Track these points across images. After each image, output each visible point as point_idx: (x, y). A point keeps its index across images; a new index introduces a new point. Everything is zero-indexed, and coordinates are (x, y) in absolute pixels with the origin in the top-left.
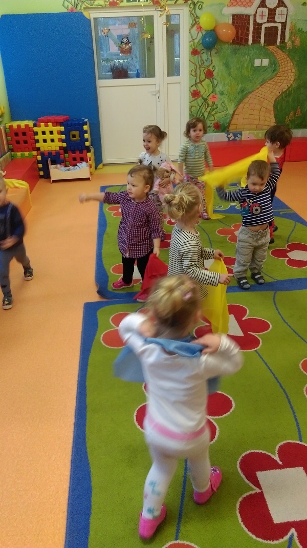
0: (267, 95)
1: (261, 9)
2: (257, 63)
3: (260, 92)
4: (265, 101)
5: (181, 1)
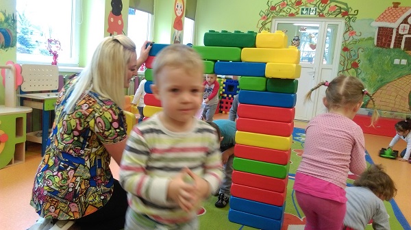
0: (403, 86)
1: (403, 25)
2: (397, 61)
3: (397, 83)
4: (402, 90)
5: (340, 16)
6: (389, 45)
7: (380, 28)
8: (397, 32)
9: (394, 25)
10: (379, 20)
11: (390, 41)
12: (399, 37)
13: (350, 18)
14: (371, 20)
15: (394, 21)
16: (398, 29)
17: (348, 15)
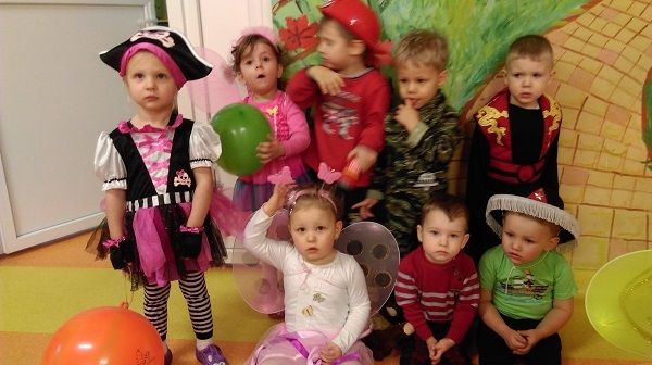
0: (615, 46)
3: (583, 33)
4: (607, 72)
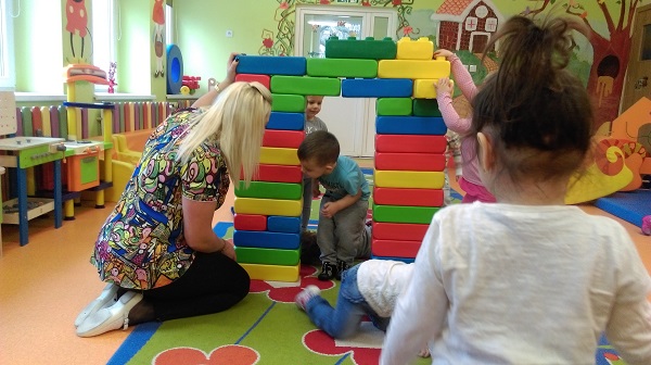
1: (470, 18)
5: (390, 5)
6: (455, 46)
7: (442, 22)
8: (464, 28)
9: (459, 19)
10: (440, 11)
11: (456, 41)
12: (466, 35)
13: (404, 9)
14: (431, 12)
15: (459, 13)
16: (464, 24)
17: (401, 4)
